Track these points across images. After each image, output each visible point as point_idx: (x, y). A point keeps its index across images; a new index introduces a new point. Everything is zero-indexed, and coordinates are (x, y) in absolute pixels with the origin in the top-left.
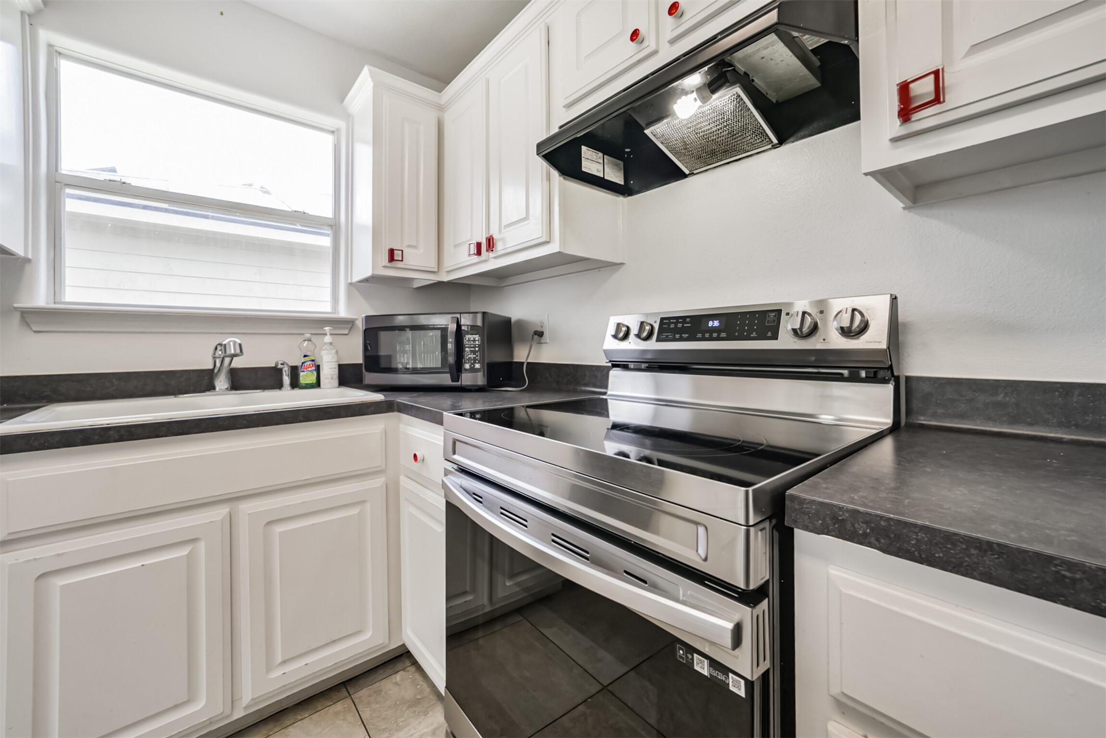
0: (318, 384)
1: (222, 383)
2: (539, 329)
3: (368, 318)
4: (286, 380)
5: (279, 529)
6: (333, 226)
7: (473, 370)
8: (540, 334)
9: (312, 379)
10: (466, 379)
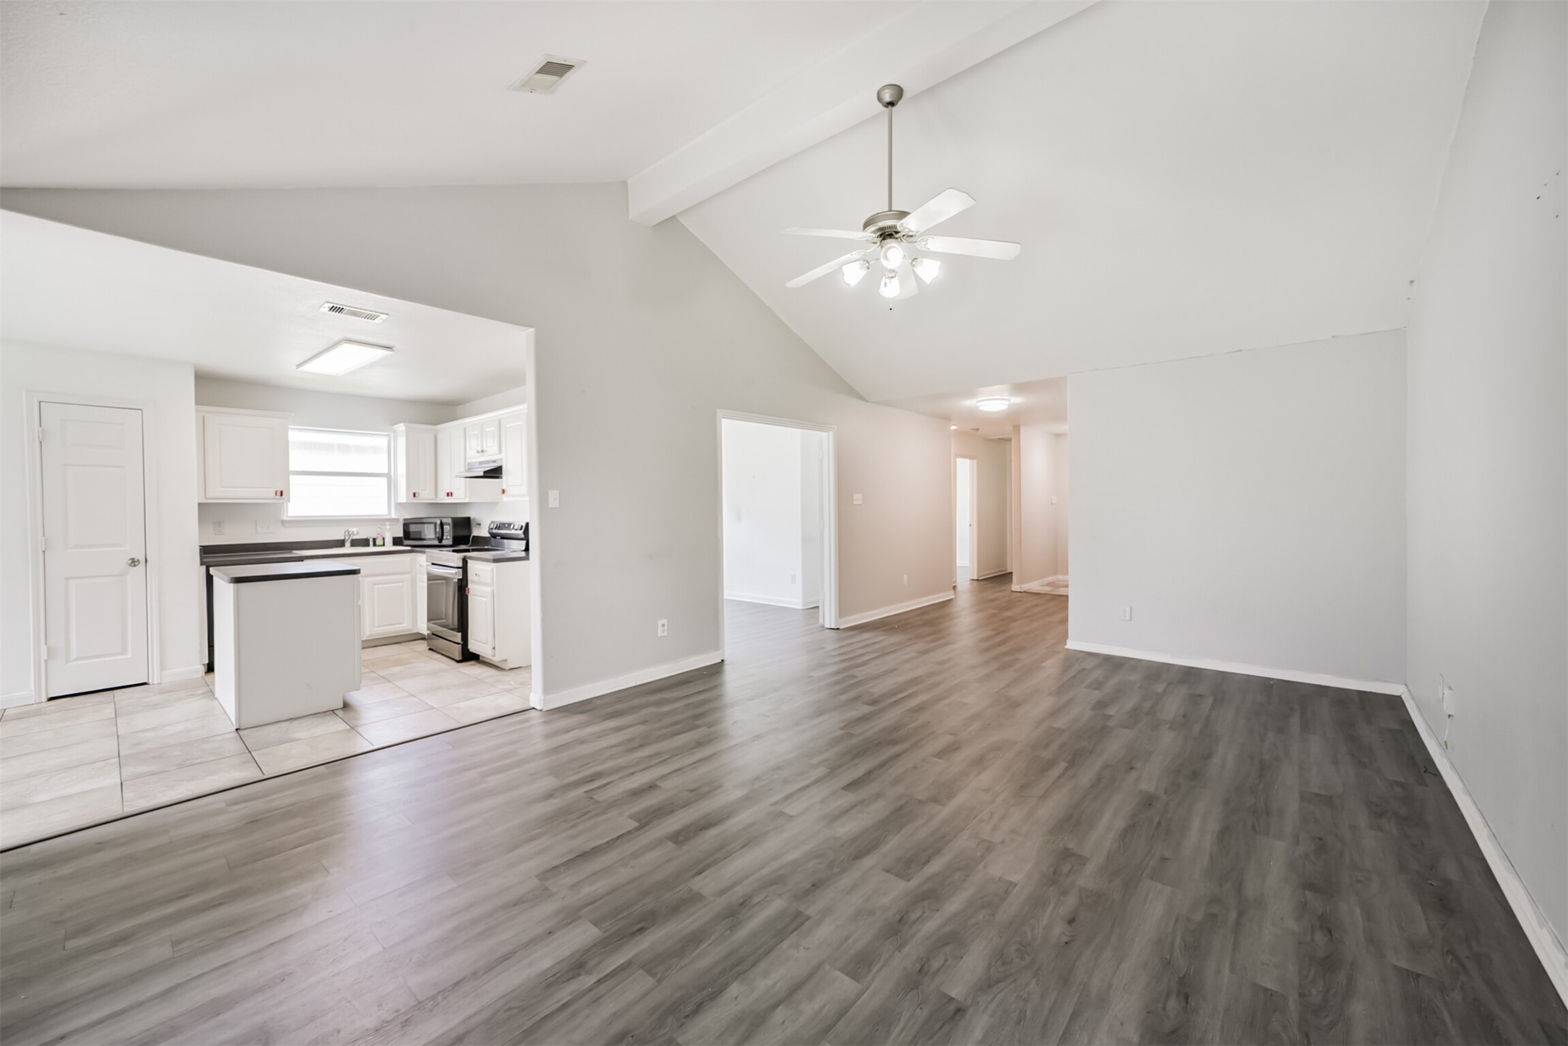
0: (384, 545)
1: (348, 544)
2: (479, 522)
3: (405, 520)
4: (371, 543)
5: (376, 587)
6: (388, 476)
7: (447, 539)
8: (480, 524)
9: (382, 543)
10: (444, 542)
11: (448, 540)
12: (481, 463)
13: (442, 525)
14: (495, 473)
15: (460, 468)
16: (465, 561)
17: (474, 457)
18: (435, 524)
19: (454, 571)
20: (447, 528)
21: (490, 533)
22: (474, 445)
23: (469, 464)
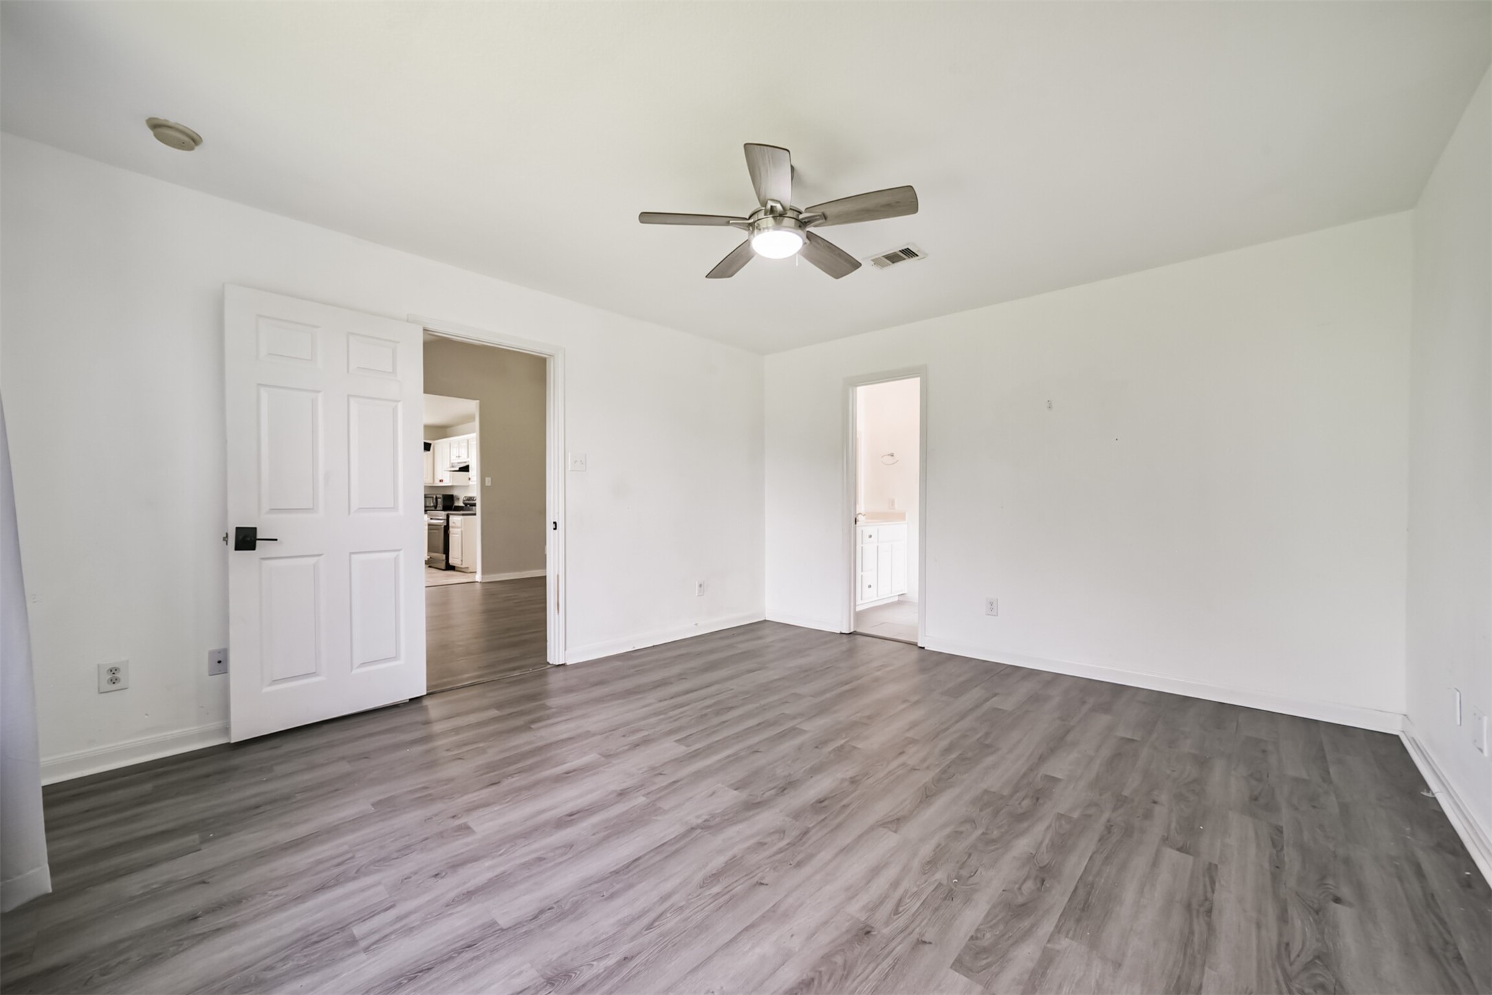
11: (440, 506)
12: (459, 463)
13: (437, 498)
14: (465, 469)
15: (447, 466)
16: (448, 516)
17: (455, 460)
18: (433, 498)
19: (442, 521)
20: (439, 500)
21: (464, 503)
22: (455, 452)
23: (452, 463)
